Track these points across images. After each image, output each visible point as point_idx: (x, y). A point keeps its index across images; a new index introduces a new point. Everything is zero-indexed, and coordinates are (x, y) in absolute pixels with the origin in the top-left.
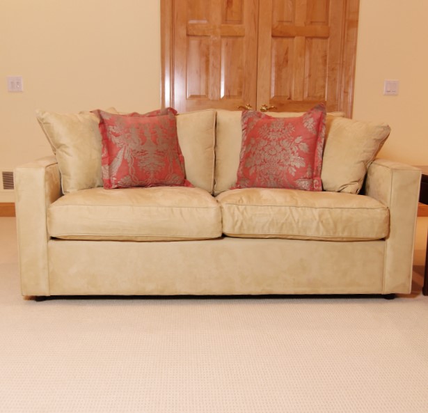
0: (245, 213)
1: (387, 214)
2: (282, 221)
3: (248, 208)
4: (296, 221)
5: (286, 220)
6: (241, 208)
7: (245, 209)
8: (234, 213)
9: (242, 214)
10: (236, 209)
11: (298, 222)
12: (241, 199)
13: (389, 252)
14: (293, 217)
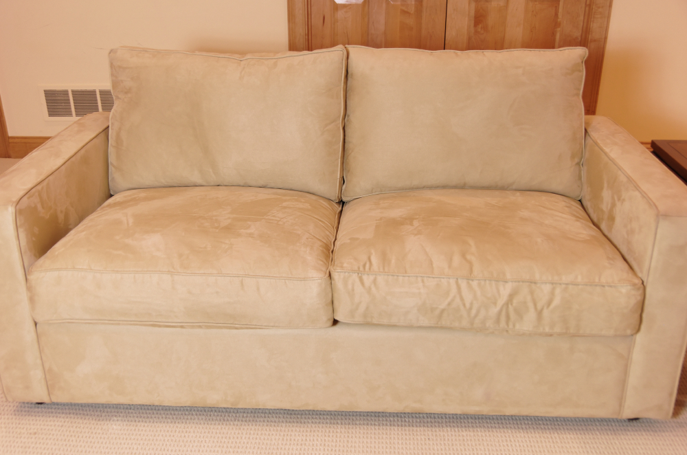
0: (373, 289)
1: (639, 298)
2: (442, 306)
3: (380, 279)
4: (468, 305)
5: (449, 304)
6: (368, 280)
7: (375, 281)
8: (353, 290)
9: (369, 291)
10: (357, 280)
11: (471, 308)
12: (369, 259)
13: (637, 356)
14: (462, 299)
